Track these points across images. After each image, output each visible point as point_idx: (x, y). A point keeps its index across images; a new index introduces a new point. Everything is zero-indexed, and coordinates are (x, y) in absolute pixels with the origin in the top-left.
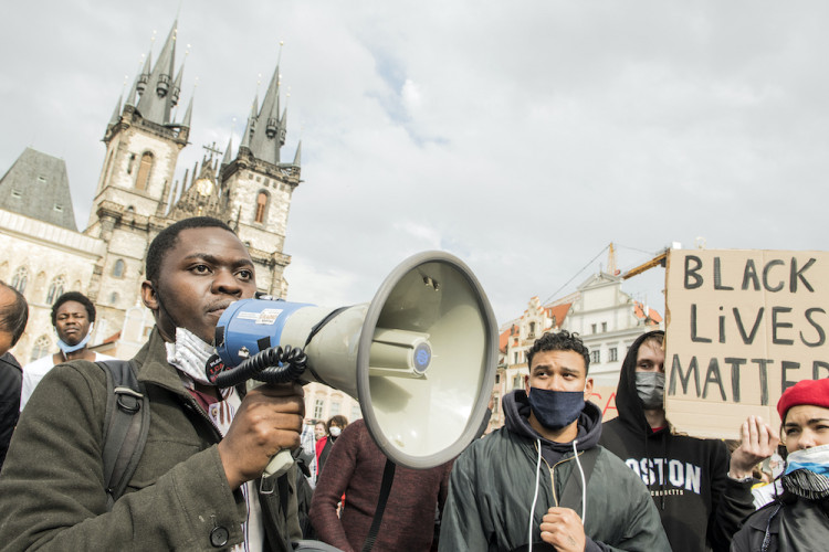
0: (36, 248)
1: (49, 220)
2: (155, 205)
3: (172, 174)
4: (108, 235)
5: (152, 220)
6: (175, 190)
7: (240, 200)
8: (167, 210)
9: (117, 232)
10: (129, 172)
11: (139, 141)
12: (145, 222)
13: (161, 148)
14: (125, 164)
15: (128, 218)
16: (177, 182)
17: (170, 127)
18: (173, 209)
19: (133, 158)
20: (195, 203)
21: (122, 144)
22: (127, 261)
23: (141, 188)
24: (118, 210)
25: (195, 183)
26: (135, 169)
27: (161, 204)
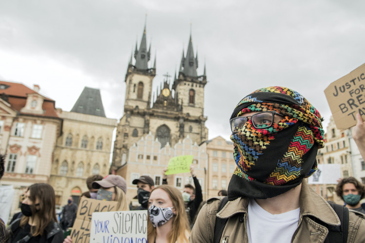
2: (146, 104)
3: (151, 89)
4: (129, 119)
5: (146, 110)
6: (154, 96)
7: (182, 95)
8: (151, 106)
9: (133, 117)
10: (134, 91)
11: (137, 78)
12: (142, 111)
13: (145, 79)
14: (132, 89)
15: (136, 111)
16: (154, 93)
17: (148, 70)
18: (154, 104)
19: (135, 85)
20: (162, 100)
21: (130, 81)
22: (138, 129)
23: (140, 97)
24: (131, 108)
25: (161, 91)
26: (136, 90)
27: (149, 103)
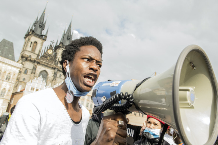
0: (4, 65)
1: (8, 58)
3: (41, 48)
4: (24, 63)
5: (35, 60)
6: (42, 52)
7: (59, 55)
8: (40, 57)
9: (26, 62)
10: (30, 46)
11: (33, 39)
12: (33, 60)
13: (39, 41)
14: (29, 44)
15: (29, 59)
16: (43, 50)
17: (42, 36)
18: (41, 57)
19: (32, 43)
20: (47, 56)
21: (29, 39)
22: (28, 70)
23: (33, 51)
24: (27, 56)
25: (47, 50)
26: (32, 46)
27: (38, 55)
